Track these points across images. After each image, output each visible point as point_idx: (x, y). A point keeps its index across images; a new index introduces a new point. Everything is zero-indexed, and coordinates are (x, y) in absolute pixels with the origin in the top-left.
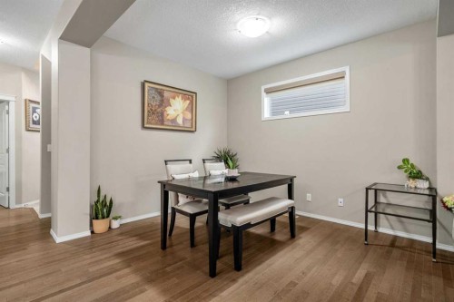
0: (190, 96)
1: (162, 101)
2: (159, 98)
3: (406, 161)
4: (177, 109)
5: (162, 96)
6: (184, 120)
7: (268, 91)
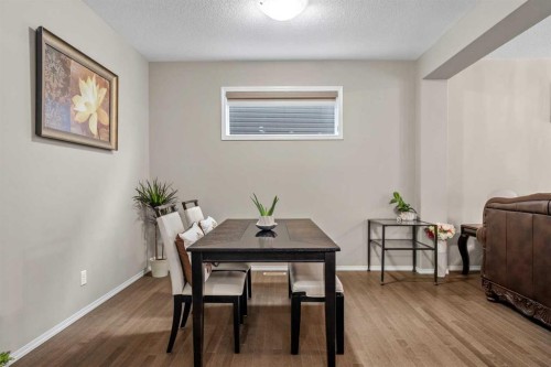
0: (107, 78)
1: (67, 80)
2: (62, 73)
3: (396, 194)
4: (88, 101)
5: (67, 70)
6: (100, 126)
7: (231, 97)
